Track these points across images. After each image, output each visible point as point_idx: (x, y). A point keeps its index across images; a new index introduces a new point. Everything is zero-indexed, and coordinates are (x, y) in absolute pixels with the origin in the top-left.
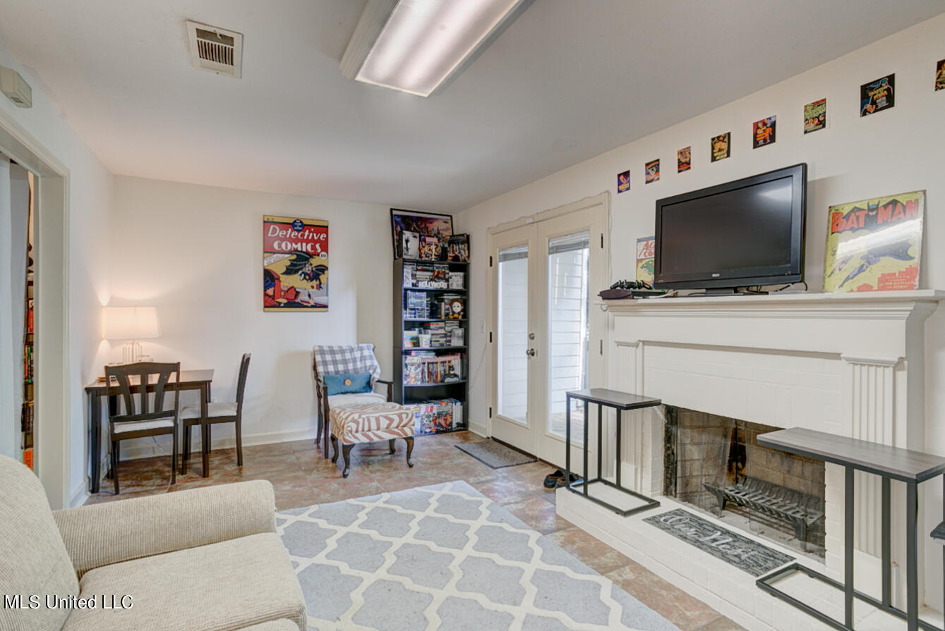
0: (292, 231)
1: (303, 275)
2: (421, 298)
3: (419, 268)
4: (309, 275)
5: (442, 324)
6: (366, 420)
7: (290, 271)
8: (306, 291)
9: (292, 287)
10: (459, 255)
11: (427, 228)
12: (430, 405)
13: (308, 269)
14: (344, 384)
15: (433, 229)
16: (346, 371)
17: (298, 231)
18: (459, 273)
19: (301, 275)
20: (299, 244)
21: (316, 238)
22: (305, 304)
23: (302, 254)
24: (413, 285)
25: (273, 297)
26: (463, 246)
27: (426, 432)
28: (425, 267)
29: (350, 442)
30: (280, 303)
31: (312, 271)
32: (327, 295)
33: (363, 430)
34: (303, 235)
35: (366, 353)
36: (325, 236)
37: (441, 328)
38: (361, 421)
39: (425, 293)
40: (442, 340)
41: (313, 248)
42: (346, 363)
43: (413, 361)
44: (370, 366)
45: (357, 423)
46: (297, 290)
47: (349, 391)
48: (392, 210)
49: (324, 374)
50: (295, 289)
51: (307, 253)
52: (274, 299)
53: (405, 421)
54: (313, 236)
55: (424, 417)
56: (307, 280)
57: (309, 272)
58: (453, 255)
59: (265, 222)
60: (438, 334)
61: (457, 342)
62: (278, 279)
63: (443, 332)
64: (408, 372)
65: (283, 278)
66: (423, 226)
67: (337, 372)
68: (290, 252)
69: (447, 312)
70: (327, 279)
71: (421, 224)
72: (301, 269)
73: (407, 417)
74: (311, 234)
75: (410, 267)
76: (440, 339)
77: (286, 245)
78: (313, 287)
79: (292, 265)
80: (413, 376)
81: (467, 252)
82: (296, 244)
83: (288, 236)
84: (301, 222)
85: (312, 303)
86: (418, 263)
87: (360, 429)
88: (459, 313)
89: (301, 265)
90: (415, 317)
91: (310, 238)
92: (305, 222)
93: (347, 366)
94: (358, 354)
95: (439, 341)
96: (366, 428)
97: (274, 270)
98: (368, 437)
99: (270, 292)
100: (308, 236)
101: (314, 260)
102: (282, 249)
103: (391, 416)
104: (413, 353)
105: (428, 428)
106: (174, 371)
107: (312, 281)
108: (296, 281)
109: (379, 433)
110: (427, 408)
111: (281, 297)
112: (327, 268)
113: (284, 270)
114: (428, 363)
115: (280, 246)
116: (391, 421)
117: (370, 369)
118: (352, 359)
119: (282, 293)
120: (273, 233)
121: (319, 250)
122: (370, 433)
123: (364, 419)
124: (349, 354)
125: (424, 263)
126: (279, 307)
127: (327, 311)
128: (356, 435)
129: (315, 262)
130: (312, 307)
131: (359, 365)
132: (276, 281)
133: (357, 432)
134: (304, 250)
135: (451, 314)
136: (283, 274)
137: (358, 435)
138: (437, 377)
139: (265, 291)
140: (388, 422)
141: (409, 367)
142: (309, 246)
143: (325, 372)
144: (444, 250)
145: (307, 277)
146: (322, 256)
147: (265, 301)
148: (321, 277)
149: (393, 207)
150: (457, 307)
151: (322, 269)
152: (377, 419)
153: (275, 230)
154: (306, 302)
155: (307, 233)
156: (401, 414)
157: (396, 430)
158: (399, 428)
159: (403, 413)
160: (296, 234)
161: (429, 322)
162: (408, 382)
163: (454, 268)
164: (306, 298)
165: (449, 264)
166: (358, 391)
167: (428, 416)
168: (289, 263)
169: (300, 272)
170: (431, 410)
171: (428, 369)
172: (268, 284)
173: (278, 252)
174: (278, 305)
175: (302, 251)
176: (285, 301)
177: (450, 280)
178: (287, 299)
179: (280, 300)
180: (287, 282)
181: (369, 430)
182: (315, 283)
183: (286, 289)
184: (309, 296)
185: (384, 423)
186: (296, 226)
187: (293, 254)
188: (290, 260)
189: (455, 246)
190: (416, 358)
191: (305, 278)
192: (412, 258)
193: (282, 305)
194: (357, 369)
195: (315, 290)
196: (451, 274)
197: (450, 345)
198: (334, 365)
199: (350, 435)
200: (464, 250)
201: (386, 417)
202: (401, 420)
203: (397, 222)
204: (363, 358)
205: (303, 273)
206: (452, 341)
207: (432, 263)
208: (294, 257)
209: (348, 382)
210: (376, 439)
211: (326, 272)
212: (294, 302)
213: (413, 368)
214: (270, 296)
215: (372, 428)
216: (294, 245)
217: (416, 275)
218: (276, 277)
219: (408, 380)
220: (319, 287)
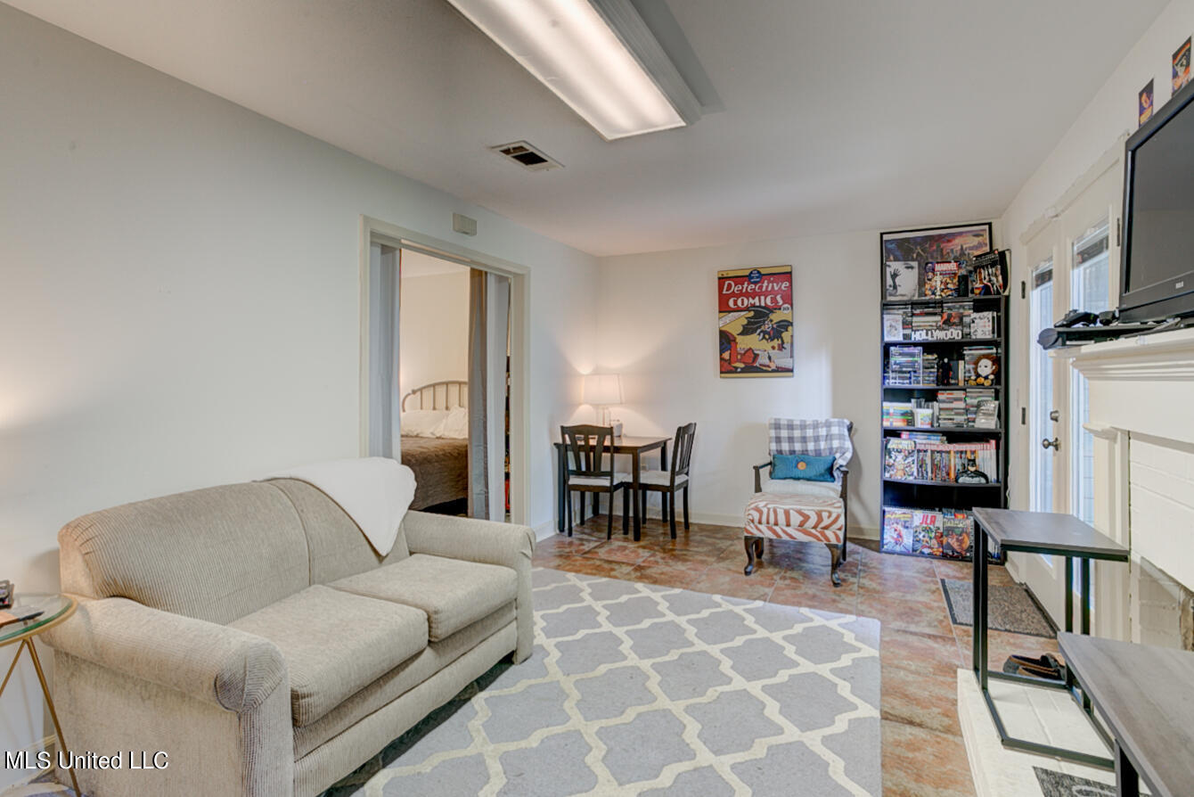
0: (748, 284)
1: (762, 334)
2: (912, 355)
3: (918, 311)
4: (769, 333)
5: (960, 394)
6: (771, 510)
7: (747, 331)
8: (766, 353)
9: (750, 349)
10: (989, 284)
11: (942, 250)
12: (930, 514)
13: (767, 327)
14: (796, 466)
15: (952, 250)
16: (805, 452)
17: (755, 283)
18: (986, 314)
19: (759, 334)
20: (757, 298)
21: (776, 288)
22: (764, 368)
23: (760, 309)
24: (905, 336)
25: (729, 362)
26: (994, 269)
27: (922, 553)
28: (926, 310)
29: (751, 533)
30: (736, 368)
31: (773, 328)
32: (792, 357)
33: (768, 523)
34: (761, 288)
35: (835, 430)
36: (788, 285)
37: (960, 399)
38: (765, 510)
39: (920, 348)
40: (960, 419)
41: (774, 300)
42: (805, 442)
43: (901, 447)
44: (837, 449)
45: (761, 513)
46: (756, 352)
47: (801, 476)
48: (882, 234)
49: (776, 453)
50: (753, 351)
51: (766, 307)
52: (730, 364)
53: (826, 522)
54: (773, 286)
55: (919, 530)
56: (767, 340)
57: (769, 330)
58: (982, 285)
59: (719, 279)
60: (952, 409)
61: (986, 422)
62: (734, 340)
63: (962, 405)
64: (892, 461)
65: (739, 339)
66: (935, 248)
67: (792, 452)
68: (747, 309)
69: (967, 374)
70: (792, 336)
71: (931, 246)
72: (760, 327)
73: (829, 517)
74: (771, 285)
75: (901, 312)
76: (955, 417)
77: (743, 300)
78: (773, 348)
79: (749, 323)
80: (901, 467)
81: (1000, 278)
82: (753, 299)
83: (744, 290)
84: (759, 272)
85: (773, 367)
86: (914, 304)
87: (764, 519)
88: (986, 378)
89: (760, 322)
90: (910, 383)
91: (770, 289)
92: (763, 272)
93: (807, 446)
94: (823, 432)
95: (953, 419)
96: (772, 520)
97: (730, 331)
98: (775, 532)
99: (726, 355)
100: (767, 287)
101: (774, 315)
102: (739, 307)
103: (806, 512)
104: (904, 435)
105: (926, 547)
106: (608, 434)
107: (772, 340)
108: (752, 342)
109: (789, 530)
110: (925, 518)
111: (738, 361)
112: (791, 324)
113: (741, 329)
114: (933, 452)
115: (735, 303)
116: (807, 518)
117: (836, 452)
118: (814, 437)
119: (739, 357)
120: (728, 289)
121: (781, 302)
122: (777, 528)
123: (769, 509)
124: (812, 430)
125: (926, 304)
126: (736, 372)
127: (793, 376)
128: (760, 526)
129: (776, 317)
130: (773, 371)
131: (823, 445)
132: (732, 343)
133: (760, 523)
134: (763, 304)
135: (973, 378)
136: (742, 334)
137: (763, 527)
138: (948, 474)
139: (721, 355)
140: (801, 518)
141: (893, 454)
142: (768, 299)
143: (777, 451)
144: (964, 280)
145: (767, 337)
146: (785, 309)
147: (721, 366)
148: (783, 335)
149: (882, 231)
150: (986, 368)
151: (786, 325)
152: (787, 513)
153: (730, 285)
154: (765, 366)
155: (765, 284)
156: (821, 511)
157: (813, 531)
158: (818, 529)
159: (825, 511)
160: (753, 287)
161: (937, 391)
162: (891, 476)
163: (979, 307)
164: (766, 361)
165: (974, 301)
166: (813, 478)
167: (927, 530)
168: (745, 322)
169: (759, 331)
170: (933, 522)
171: (933, 460)
172: (723, 347)
173: (734, 311)
174: (734, 371)
175: (760, 306)
176: (742, 366)
177: (972, 325)
178: (744, 363)
179: (737, 365)
180: (744, 343)
181: (776, 524)
182: (776, 343)
183: (743, 352)
184: (770, 358)
185: (796, 519)
186: (753, 278)
187: (750, 311)
188: (747, 318)
189: (982, 271)
190: (906, 442)
191: (764, 337)
192: (905, 298)
193: (739, 370)
194: (820, 450)
195: (776, 351)
196: (975, 315)
197: (973, 426)
198: (789, 442)
199: (752, 525)
200: (996, 276)
201: (800, 513)
202: (820, 519)
203: (889, 251)
204: (829, 437)
205: (761, 332)
206: (977, 420)
207: (940, 303)
208: (752, 314)
209: (802, 466)
210: (785, 537)
211: (790, 328)
212: (752, 366)
213: (900, 457)
214: (726, 360)
215: (779, 522)
216: (751, 299)
217: (912, 323)
218: (732, 338)
219: (892, 472)
220: (781, 347)
